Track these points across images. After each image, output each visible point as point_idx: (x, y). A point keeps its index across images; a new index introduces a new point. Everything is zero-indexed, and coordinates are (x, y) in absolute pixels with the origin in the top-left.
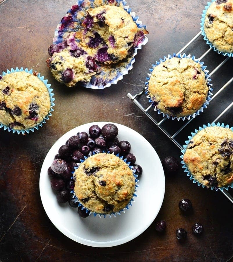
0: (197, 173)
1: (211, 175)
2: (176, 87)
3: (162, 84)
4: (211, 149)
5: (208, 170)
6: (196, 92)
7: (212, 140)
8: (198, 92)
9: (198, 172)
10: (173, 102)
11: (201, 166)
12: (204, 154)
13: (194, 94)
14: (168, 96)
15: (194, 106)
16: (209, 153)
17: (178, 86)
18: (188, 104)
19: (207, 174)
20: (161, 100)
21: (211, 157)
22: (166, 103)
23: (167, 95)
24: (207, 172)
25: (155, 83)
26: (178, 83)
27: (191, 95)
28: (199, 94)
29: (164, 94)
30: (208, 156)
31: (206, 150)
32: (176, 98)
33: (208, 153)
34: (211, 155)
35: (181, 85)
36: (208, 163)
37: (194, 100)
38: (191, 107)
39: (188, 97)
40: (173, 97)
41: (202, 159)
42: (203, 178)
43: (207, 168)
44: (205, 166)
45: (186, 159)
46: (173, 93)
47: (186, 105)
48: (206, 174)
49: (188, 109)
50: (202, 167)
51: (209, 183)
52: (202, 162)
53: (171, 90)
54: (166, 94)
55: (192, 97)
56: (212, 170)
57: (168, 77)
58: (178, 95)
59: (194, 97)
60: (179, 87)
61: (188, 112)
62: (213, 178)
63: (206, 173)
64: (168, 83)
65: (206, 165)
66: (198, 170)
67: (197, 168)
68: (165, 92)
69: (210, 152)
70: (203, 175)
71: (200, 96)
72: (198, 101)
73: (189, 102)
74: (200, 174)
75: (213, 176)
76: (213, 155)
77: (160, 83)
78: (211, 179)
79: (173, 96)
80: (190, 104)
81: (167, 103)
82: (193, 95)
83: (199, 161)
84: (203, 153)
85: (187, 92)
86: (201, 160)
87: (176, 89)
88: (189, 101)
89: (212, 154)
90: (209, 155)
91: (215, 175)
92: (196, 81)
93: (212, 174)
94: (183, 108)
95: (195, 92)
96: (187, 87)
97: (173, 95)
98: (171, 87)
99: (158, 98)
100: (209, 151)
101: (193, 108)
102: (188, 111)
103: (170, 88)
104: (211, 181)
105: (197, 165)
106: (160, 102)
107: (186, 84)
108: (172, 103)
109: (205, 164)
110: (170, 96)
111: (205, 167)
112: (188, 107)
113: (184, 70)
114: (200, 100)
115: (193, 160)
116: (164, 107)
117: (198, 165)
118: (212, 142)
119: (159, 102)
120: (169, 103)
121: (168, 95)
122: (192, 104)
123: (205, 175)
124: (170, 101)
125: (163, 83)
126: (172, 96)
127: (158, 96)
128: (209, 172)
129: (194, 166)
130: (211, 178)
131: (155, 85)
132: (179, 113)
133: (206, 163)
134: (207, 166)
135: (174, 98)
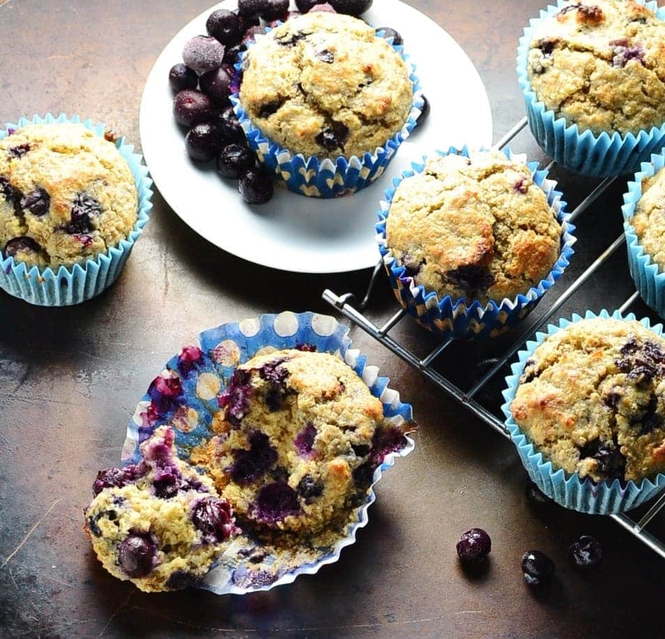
0: (559, 441)
1: (601, 438)
2: (469, 210)
3: (424, 211)
4: (594, 361)
5: (590, 425)
6: (529, 228)
7: (591, 342)
8: (533, 228)
9: (562, 438)
10: (464, 252)
11: (567, 415)
12: (573, 379)
13: (521, 231)
14: (448, 239)
15: (525, 268)
16: (588, 374)
17: (473, 205)
18: (508, 262)
19: (590, 437)
20: (427, 258)
21: (597, 385)
22: (443, 260)
23: (444, 237)
24: (587, 430)
25: (406, 215)
26: (474, 199)
27: (515, 235)
28: (537, 233)
29: (433, 236)
30: (587, 383)
31: (579, 367)
32: (471, 240)
33: (584, 376)
34: (595, 379)
35: (483, 205)
36: (588, 405)
37: (523, 247)
38: (517, 270)
39: (505, 243)
40: (463, 239)
41: (570, 395)
42: (578, 453)
43: (588, 420)
44: (580, 415)
45: (520, 409)
46: (461, 228)
47: (503, 265)
48: (587, 438)
49: (508, 276)
50: (573, 419)
51: (600, 466)
52: (571, 404)
53: (453, 221)
54: (440, 235)
55: (519, 240)
56: (604, 421)
57: (441, 192)
58: (477, 232)
59: (523, 241)
60: (476, 208)
61: (510, 285)
62: (608, 449)
63: (586, 436)
64: (442, 204)
65: (584, 411)
66: (561, 431)
67: (556, 425)
68: (438, 230)
69: (590, 371)
70: (576, 445)
71: (539, 238)
72: (537, 253)
73: (510, 256)
74: (568, 442)
75: (610, 442)
76: (602, 378)
77: (418, 210)
78: (604, 452)
79: (462, 237)
80: (514, 261)
81: (447, 259)
82: (519, 235)
83: (560, 403)
84: (571, 377)
85: (502, 228)
86: (567, 398)
87: (469, 216)
88: (510, 251)
89: (597, 376)
90: (588, 381)
91: (615, 438)
92: (523, 197)
93: (606, 436)
94: (495, 273)
95: (524, 227)
96: (500, 213)
97: (461, 233)
98: (454, 212)
99: (419, 252)
100: (587, 370)
101: (523, 275)
102: (508, 281)
103: (450, 217)
104: (602, 458)
105: (554, 417)
106: (423, 265)
107: (495, 205)
108: (460, 255)
109: (580, 407)
110: (452, 238)
111: (582, 417)
112: (509, 270)
113: (484, 173)
114: (541, 248)
115: (543, 403)
116: (439, 276)
117: (560, 414)
118: (593, 346)
119: (421, 263)
120: (452, 257)
121: (447, 237)
122: (520, 261)
123: (582, 441)
124: (454, 251)
125: (429, 209)
126: (459, 238)
127: (419, 246)
128: (593, 431)
129: (548, 422)
130: (603, 449)
131: (404, 221)
132: (485, 288)
133: (583, 405)
134: (585, 414)
135: (464, 241)
